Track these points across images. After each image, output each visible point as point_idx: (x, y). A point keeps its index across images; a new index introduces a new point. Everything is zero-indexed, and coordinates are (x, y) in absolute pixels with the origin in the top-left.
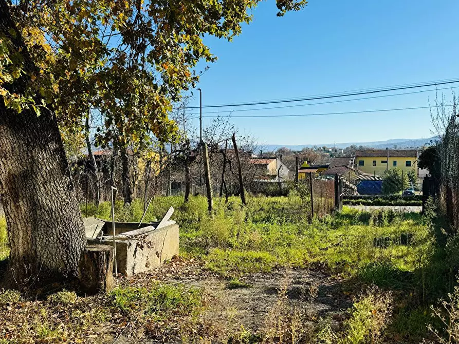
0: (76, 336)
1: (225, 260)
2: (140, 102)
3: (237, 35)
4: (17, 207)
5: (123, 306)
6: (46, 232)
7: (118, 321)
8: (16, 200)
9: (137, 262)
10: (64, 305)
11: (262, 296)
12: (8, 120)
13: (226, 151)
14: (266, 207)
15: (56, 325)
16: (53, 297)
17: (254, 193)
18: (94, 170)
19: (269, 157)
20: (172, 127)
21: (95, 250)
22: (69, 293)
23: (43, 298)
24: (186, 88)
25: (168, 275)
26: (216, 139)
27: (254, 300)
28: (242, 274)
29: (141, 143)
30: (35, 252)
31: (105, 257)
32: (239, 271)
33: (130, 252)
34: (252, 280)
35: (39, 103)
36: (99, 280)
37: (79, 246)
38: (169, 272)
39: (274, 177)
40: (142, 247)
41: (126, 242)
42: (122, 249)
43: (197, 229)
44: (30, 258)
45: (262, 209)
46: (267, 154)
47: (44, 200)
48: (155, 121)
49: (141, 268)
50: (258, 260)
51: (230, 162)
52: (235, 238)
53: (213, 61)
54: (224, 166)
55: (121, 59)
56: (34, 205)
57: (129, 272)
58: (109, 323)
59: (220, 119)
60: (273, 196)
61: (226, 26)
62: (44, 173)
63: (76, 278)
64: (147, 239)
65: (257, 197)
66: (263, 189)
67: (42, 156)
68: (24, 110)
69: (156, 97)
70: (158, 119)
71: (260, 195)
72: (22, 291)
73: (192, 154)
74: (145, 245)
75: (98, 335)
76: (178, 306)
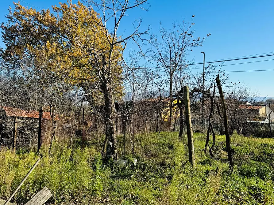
39: (264, 119)
46: (259, 102)
66: (255, 130)
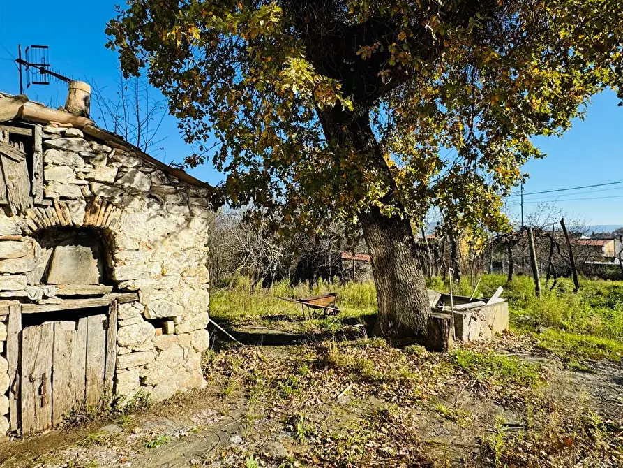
0: (428, 381)
1: (560, 341)
2: (474, 201)
3: (567, 130)
4: (383, 280)
5: (463, 365)
6: (402, 299)
7: (460, 377)
8: (382, 275)
9: (472, 331)
10: (417, 356)
11: (610, 384)
12: (378, 221)
13: (553, 235)
14: (606, 292)
15: (414, 369)
16: (409, 348)
17: (588, 275)
18: (427, 251)
19: (604, 237)
20: (503, 220)
21: (439, 317)
22: (420, 347)
23: (402, 347)
24: (516, 185)
25: (500, 346)
26: (540, 224)
27: (600, 387)
28: (582, 358)
29: (474, 233)
30: (395, 312)
31: (447, 324)
32: (578, 355)
33: (465, 321)
34: (595, 366)
35: (403, 210)
36: (443, 341)
37: (426, 312)
38: (501, 343)
39: (612, 259)
40: (475, 319)
41: (462, 313)
42: (459, 319)
43: (524, 307)
44: (391, 316)
45: (599, 293)
46: (601, 234)
47: (401, 277)
48: (487, 215)
49: (475, 336)
50: (602, 347)
51: (558, 245)
52: (570, 321)
53: (542, 158)
54: (552, 250)
55: (457, 169)
56: (395, 280)
57: (465, 337)
58: (453, 377)
59: (545, 204)
60: (613, 279)
61: (554, 125)
62: (401, 257)
63: (423, 336)
64: (480, 313)
65: (591, 280)
66: (600, 271)
67: (400, 245)
68: (393, 216)
69: (488, 196)
70: (489, 214)
71: (596, 278)
72: (387, 340)
73: (515, 238)
74: (478, 318)
75: (445, 384)
76: (514, 376)
